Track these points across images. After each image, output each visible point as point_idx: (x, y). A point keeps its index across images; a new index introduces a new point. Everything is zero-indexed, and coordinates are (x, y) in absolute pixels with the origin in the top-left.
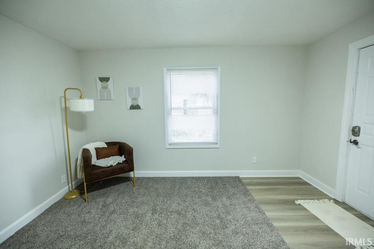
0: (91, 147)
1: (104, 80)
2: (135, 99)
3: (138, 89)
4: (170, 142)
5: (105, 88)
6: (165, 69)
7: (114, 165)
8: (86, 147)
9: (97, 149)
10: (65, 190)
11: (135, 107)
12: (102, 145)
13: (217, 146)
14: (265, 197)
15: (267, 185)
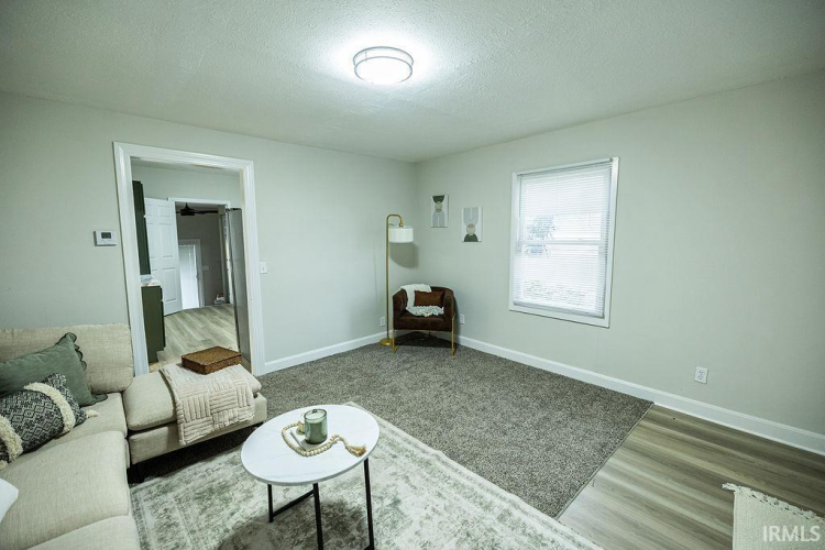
0: (410, 290)
1: (439, 199)
2: (471, 226)
3: (476, 209)
4: (515, 300)
5: (439, 210)
6: (514, 176)
7: (426, 315)
8: (404, 287)
9: (418, 293)
10: (382, 335)
11: (471, 238)
12: (426, 289)
13: (604, 322)
14: (660, 447)
15: (710, 441)
